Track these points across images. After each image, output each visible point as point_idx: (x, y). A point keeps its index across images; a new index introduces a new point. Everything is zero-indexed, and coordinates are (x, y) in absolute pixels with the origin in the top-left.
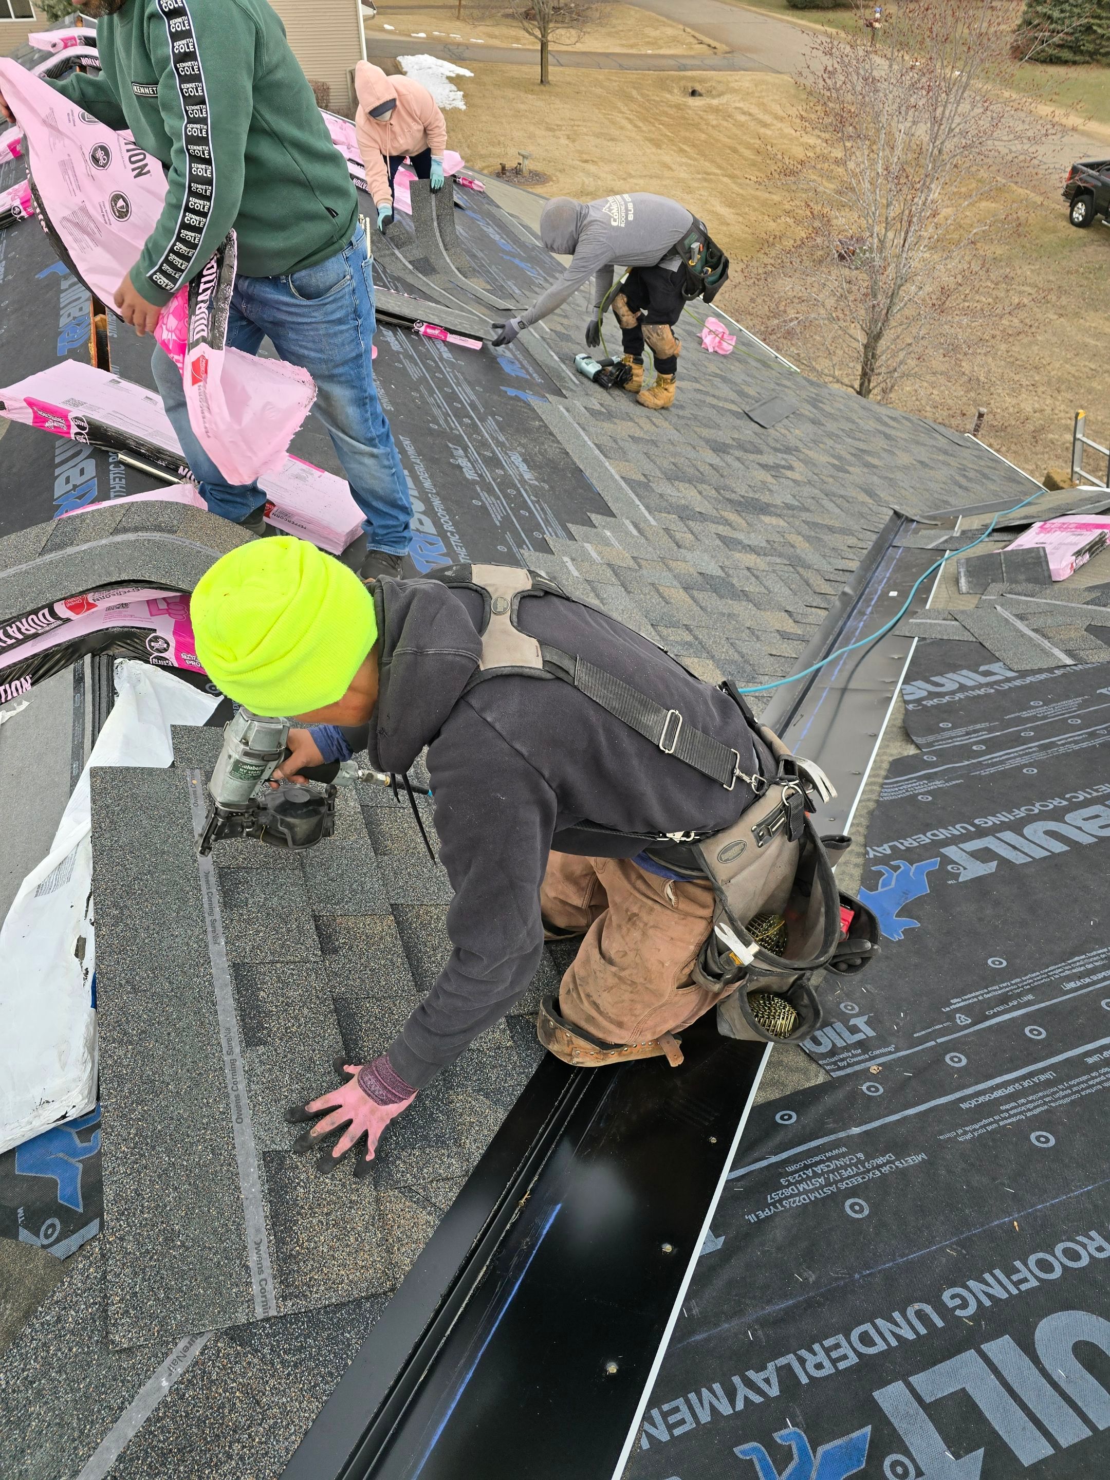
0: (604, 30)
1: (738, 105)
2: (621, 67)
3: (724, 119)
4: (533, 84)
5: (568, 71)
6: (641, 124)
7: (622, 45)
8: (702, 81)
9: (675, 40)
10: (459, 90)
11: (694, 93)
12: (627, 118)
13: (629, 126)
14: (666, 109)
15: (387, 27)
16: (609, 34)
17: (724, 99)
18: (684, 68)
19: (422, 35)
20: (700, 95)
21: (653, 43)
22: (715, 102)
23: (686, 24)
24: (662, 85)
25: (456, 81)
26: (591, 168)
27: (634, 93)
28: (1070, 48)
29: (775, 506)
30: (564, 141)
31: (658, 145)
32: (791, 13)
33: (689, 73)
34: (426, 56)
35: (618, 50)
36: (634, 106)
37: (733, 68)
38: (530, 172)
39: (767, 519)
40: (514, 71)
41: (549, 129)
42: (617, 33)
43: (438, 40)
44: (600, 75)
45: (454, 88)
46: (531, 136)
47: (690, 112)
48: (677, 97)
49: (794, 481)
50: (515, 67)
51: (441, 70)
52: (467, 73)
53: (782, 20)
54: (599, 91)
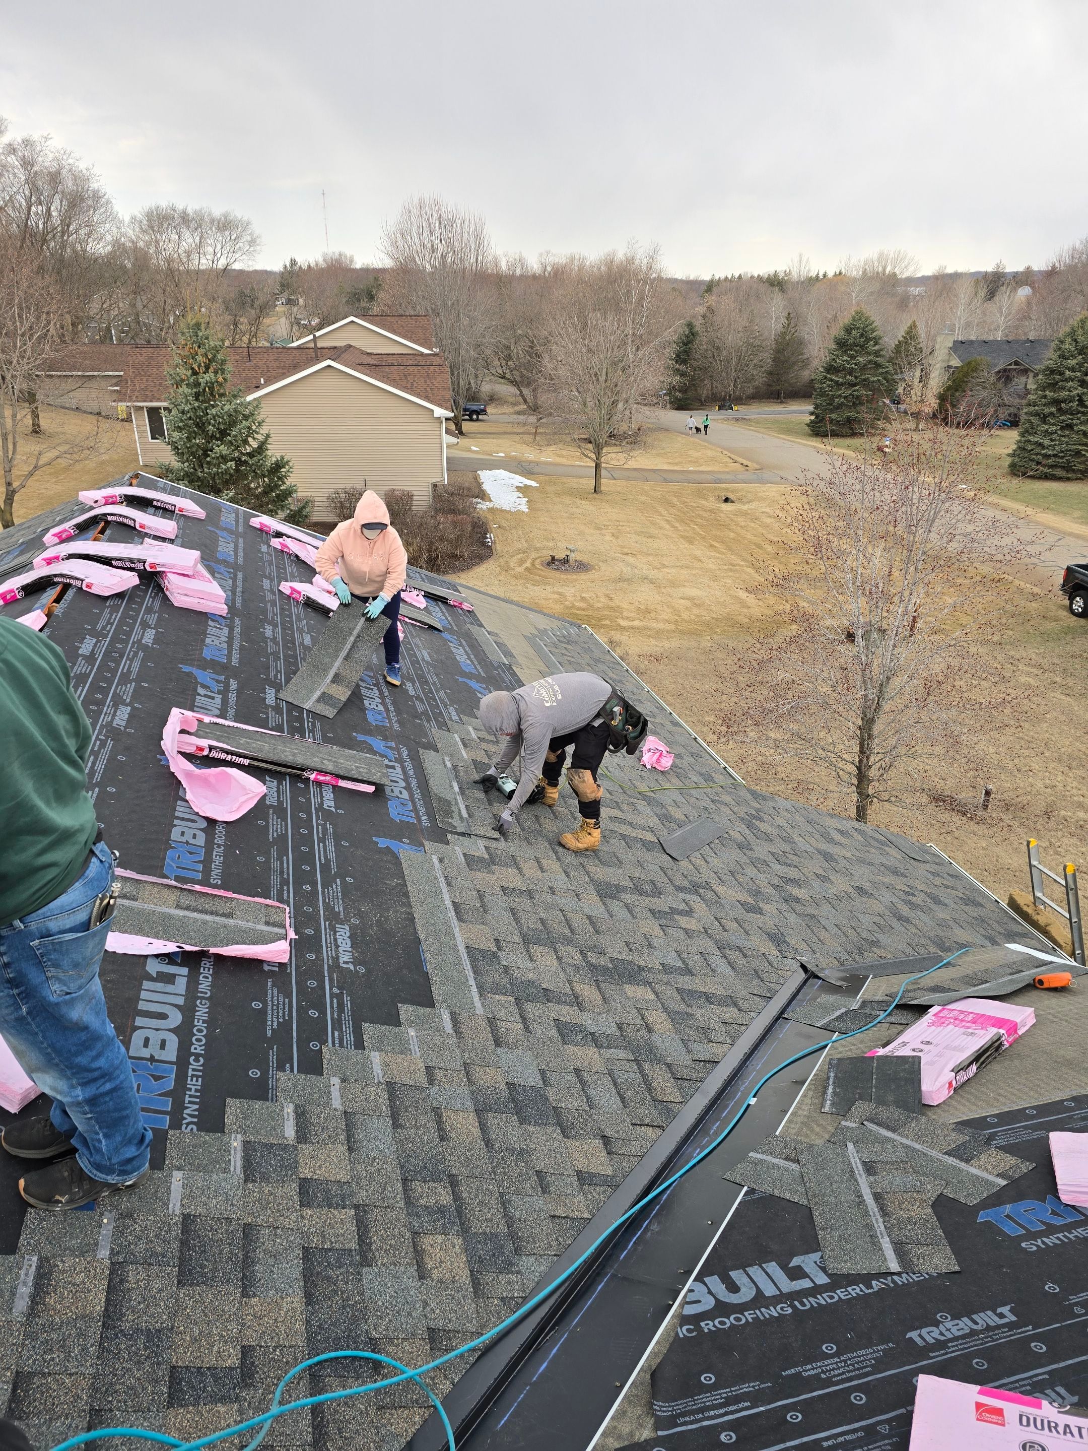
0: (654, 452)
1: (764, 510)
2: (665, 480)
3: (752, 521)
4: (589, 493)
5: (618, 483)
6: (677, 525)
7: (670, 463)
8: (734, 491)
9: (713, 459)
10: (525, 497)
11: (727, 500)
12: (667, 520)
13: (667, 527)
14: (701, 513)
15: (473, 448)
16: (658, 455)
17: (752, 506)
18: (719, 481)
19: (502, 455)
20: (732, 502)
21: (696, 462)
22: (745, 507)
23: (723, 448)
24: (700, 494)
25: (523, 490)
26: (631, 559)
27: (675, 500)
28: (1063, 467)
29: (649, 969)
30: (608, 538)
31: (690, 541)
32: (814, 439)
33: (723, 485)
34: (502, 471)
35: (666, 467)
36: (674, 511)
37: (762, 482)
38: (577, 562)
39: (631, 990)
40: (574, 483)
41: (599, 529)
42: (665, 454)
43: (514, 459)
44: (646, 486)
45: (521, 495)
46: (581, 534)
47: (722, 515)
48: (712, 503)
49: (686, 931)
50: (575, 480)
51: (512, 481)
52: (534, 484)
53: (805, 445)
54: (644, 498)
